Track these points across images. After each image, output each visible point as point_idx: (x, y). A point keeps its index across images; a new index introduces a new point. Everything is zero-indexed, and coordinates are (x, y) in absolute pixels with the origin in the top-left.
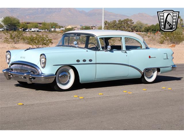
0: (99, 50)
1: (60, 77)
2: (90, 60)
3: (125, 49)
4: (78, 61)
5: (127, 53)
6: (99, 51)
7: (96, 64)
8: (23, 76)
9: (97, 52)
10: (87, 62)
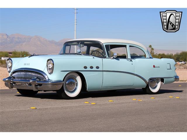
0: (105, 57)
1: (68, 84)
2: (98, 67)
3: (130, 58)
4: (85, 67)
5: (132, 61)
6: (106, 59)
7: (103, 71)
8: (28, 84)
9: (103, 59)
10: (95, 69)
